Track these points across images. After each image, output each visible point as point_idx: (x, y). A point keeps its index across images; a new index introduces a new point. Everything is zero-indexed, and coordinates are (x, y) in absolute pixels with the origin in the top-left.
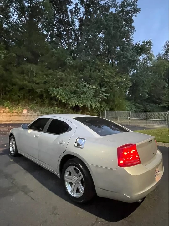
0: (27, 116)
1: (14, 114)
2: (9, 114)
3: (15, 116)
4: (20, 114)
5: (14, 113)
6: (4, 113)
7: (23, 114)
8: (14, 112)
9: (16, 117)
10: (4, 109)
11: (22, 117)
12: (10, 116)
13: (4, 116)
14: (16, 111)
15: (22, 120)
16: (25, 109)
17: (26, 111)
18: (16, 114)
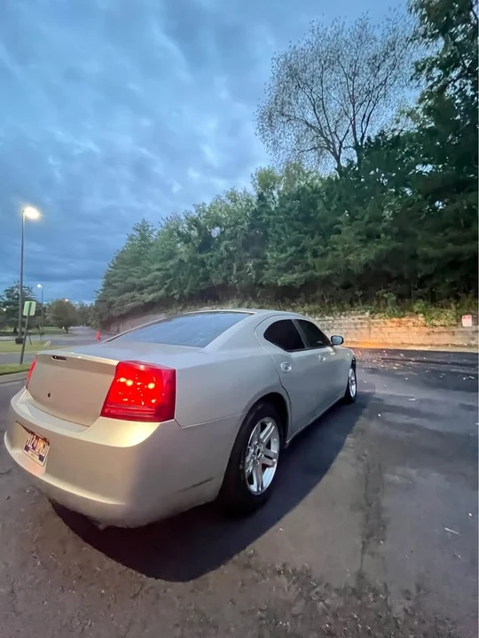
0: (473, 332)
1: (436, 330)
2: (427, 330)
3: (440, 333)
4: (454, 329)
5: (436, 326)
6: (416, 328)
7: (461, 329)
8: (437, 323)
9: (442, 336)
10: (413, 320)
11: (459, 336)
12: (428, 334)
13: (415, 334)
14: (442, 322)
15: (460, 343)
16: (466, 314)
17: (470, 320)
18: (442, 329)
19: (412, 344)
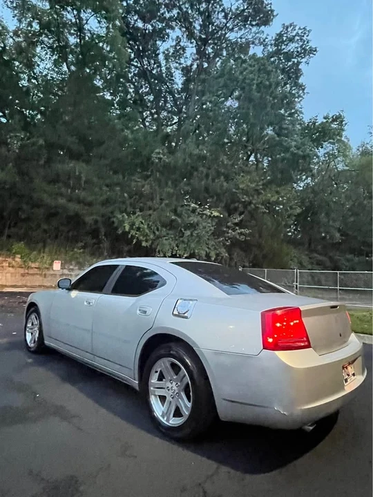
0: (60, 275)
1: (31, 271)
2: (22, 271)
3: (33, 275)
4: (46, 271)
5: (32, 268)
6: (11, 269)
7: (52, 272)
8: (33, 265)
9: (36, 278)
10: (10, 260)
11: (50, 278)
12: (23, 275)
13: (9, 275)
14: (37, 265)
15: (49, 284)
16: (57, 259)
17: (60, 265)
18: (36, 271)
19: (6, 286)
